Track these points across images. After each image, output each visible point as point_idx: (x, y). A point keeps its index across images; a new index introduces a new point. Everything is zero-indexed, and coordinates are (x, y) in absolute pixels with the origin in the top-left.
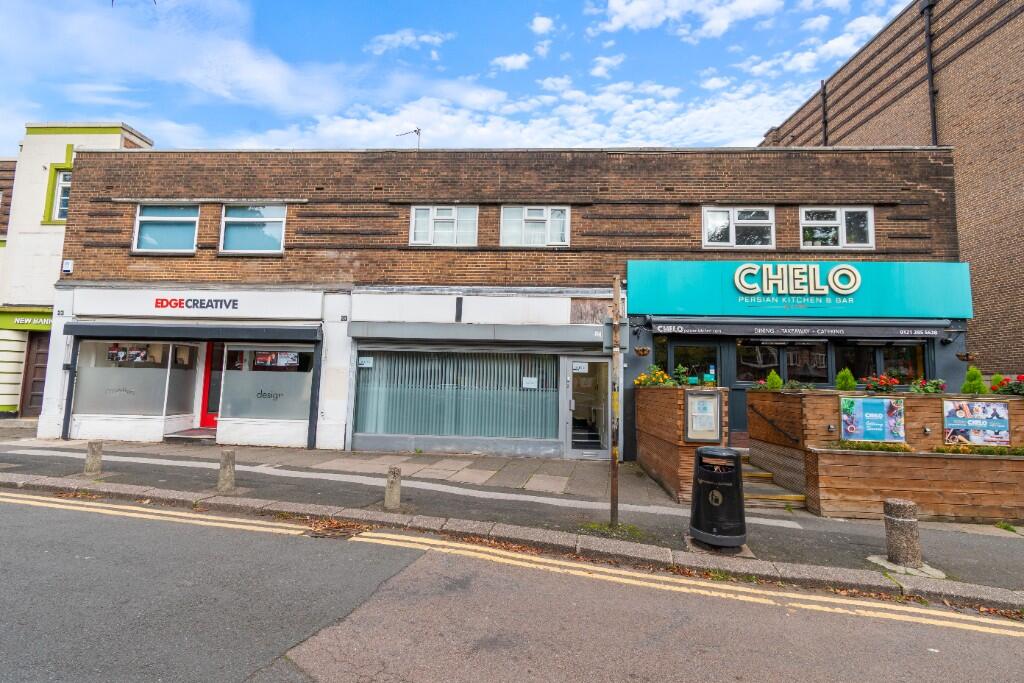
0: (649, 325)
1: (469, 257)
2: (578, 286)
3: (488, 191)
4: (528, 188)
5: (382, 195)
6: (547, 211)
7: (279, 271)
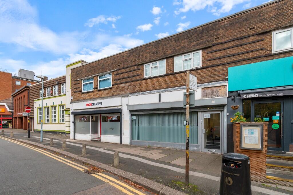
0: (239, 95)
1: (163, 78)
2: (205, 83)
3: (169, 52)
4: (184, 47)
5: (135, 63)
6: (191, 54)
7: (111, 93)
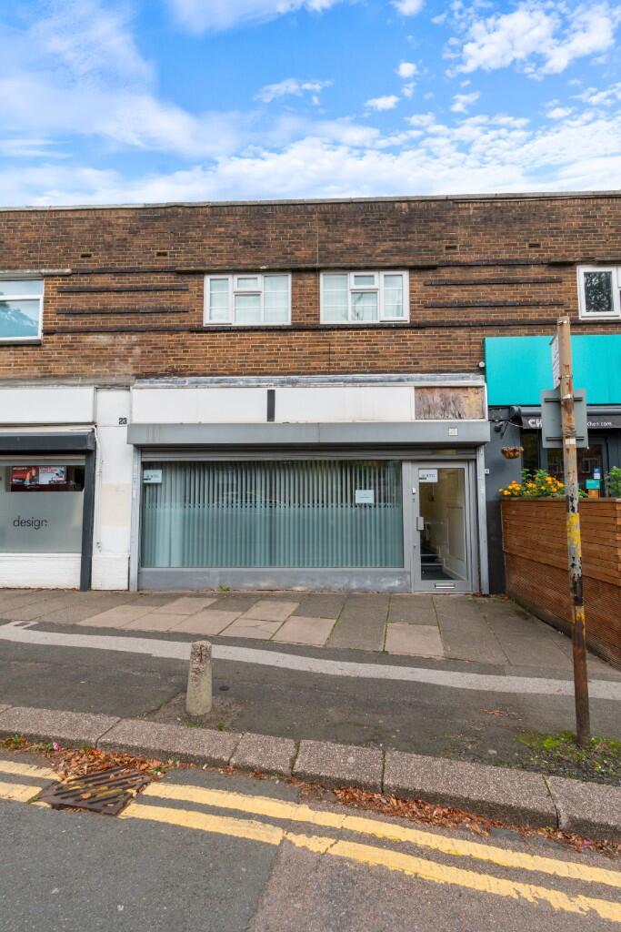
0: (517, 418)
1: (281, 339)
2: (422, 372)
3: (303, 254)
4: (355, 249)
5: (166, 262)
6: (379, 277)
7: (36, 364)
